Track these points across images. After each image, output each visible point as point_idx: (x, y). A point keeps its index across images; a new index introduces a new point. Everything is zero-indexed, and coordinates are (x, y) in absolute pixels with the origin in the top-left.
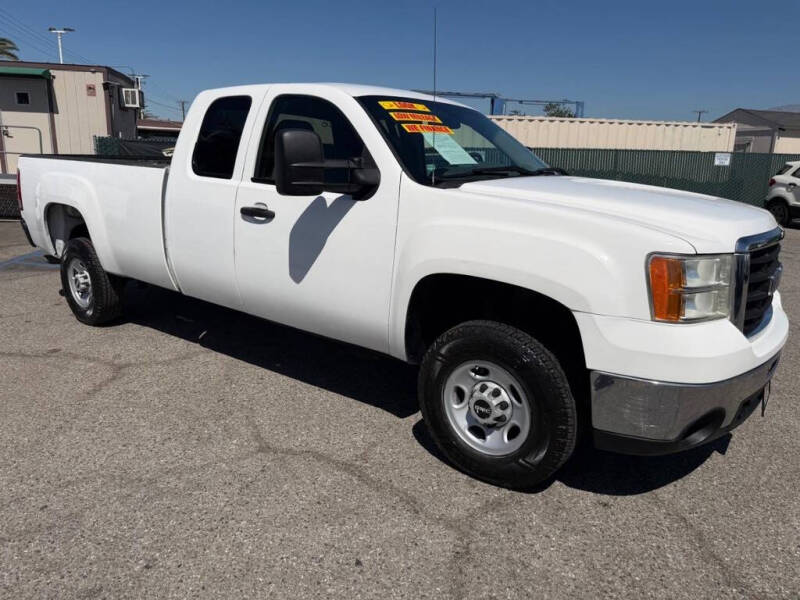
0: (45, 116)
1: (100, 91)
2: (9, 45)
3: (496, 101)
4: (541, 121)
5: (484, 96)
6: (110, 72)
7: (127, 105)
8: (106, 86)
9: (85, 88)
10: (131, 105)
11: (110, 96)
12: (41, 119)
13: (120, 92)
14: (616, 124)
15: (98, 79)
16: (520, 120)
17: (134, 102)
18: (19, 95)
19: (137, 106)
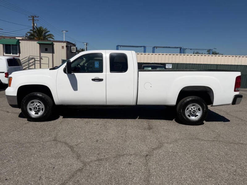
1: (65, 48)
2: (52, 36)
3: (181, 49)
4: (191, 55)
5: (178, 48)
6: (68, 43)
7: (72, 51)
8: (67, 46)
9: (61, 47)
10: (73, 51)
11: (67, 49)
12: (50, 55)
13: (71, 48)
14: (224, 57)
15: (65, 44)
16: (184, 55)
17: (74, 51)
18: (46, 49)
19: (75, 51)
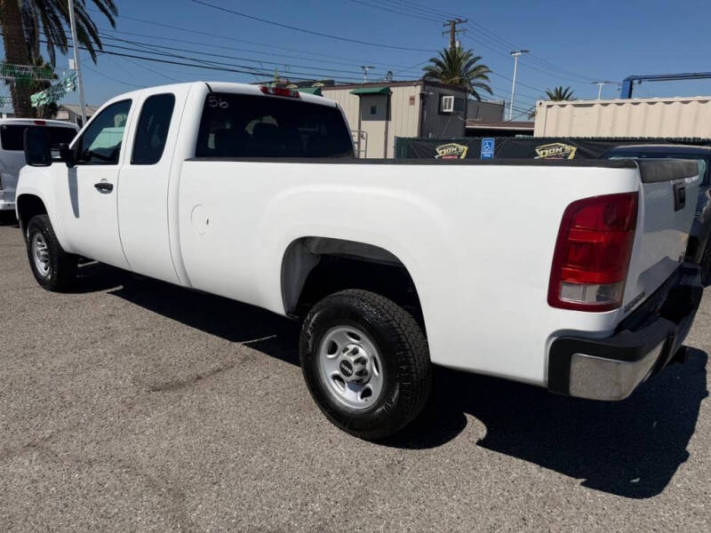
0: (384, 122)
1: (418, 101)
7: (445, 111)
8: (422, 96)
9: (409, 98)
10: (448, 110)
11: (423, 104)
12: (380, 126)
13: (440, 100)
15: (417, 91)
17: (450, 108)
18: (372, 108)
19: (451, 110)
